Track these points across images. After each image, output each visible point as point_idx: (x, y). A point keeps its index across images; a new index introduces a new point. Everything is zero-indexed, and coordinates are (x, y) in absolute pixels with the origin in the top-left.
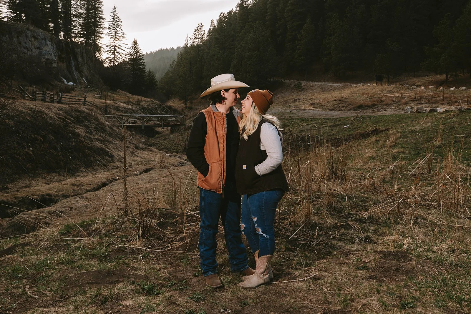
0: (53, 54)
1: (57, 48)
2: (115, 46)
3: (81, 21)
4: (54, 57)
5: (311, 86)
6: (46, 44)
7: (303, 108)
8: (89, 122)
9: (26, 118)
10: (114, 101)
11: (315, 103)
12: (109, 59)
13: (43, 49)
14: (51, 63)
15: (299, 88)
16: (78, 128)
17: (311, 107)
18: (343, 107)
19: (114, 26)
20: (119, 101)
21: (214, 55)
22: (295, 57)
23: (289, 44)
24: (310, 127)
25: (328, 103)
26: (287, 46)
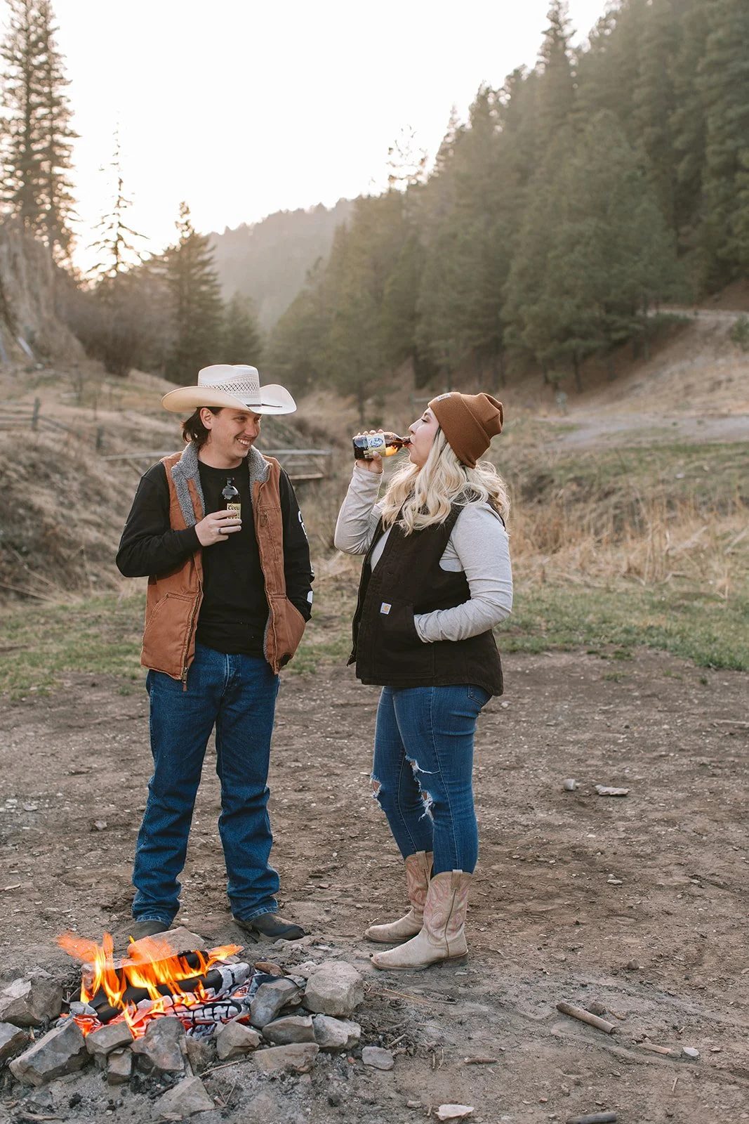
2: (121, 226)
7: (725, 411)
8: (63, 475)
10: (120, 410)
12: (101, 269)
16: (37, 493)
20: (137, 412)
22: (736, 230)
23: (714, 182)
24: (689, 470)
26: (709, 190)
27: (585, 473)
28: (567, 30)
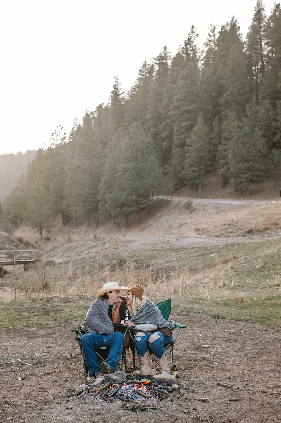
5: (205, 206)
7: (186, 235)
11: (200, 229)
15: (189, 209)
17: (195, 234)
18: (231, 232)
21: (79, 167)
22: (185, 168)
23: (177, 150)
24: (177, 257)
25: (215, 228)
26: (175, 153)
27: (138, 258)
28: (120, 92)
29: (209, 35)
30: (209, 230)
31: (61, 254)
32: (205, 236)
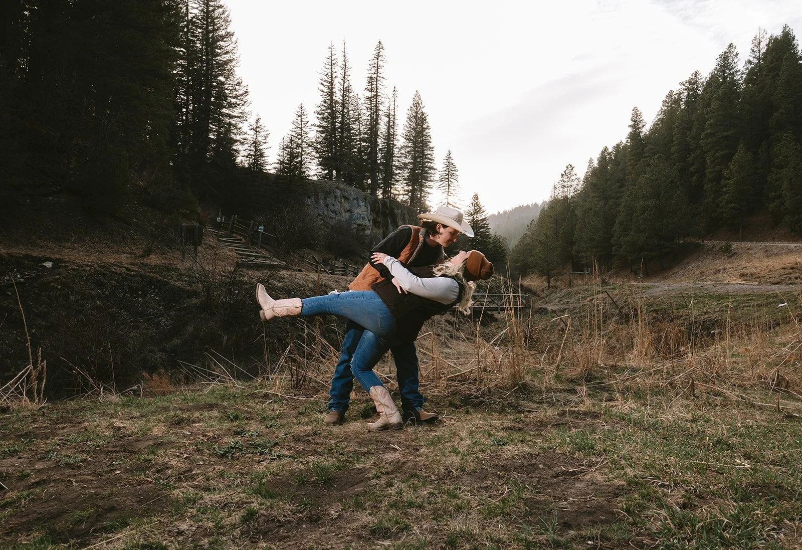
0: (366, 218)
1: (372, 210)
2: (448, 203)
3: (406, 173)
4: (367, 221)
5: (748, 249)
6: (359, 206)
7: (726, 282)
9: (306, 293)
11: (748, 274)
13: (354, 212)
14: (364, 230)
15: (728, 253)
17: (740, 280)
19: (447, 177)
22: (721, 205)
23: (710, 185)
24: (722, 307)
25: (770, 273)
26: (707, 188)
27: (660, 308)
28: (641, 125)
29: (753, 51)
30: (762, 275)
31: (557, 300)
32: (757, 283)
